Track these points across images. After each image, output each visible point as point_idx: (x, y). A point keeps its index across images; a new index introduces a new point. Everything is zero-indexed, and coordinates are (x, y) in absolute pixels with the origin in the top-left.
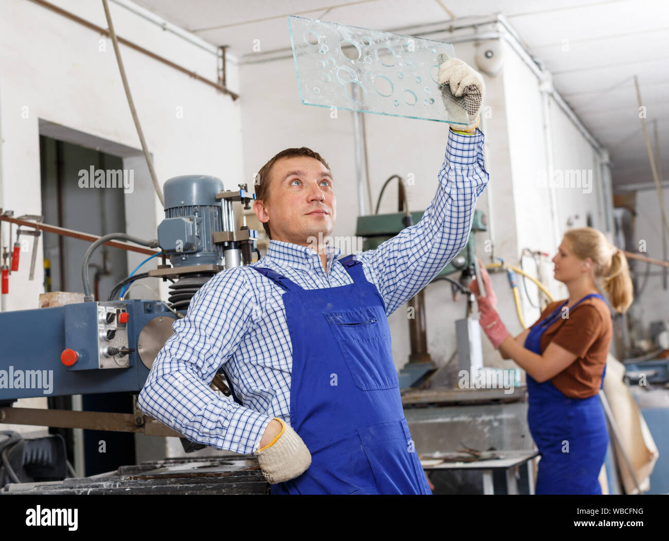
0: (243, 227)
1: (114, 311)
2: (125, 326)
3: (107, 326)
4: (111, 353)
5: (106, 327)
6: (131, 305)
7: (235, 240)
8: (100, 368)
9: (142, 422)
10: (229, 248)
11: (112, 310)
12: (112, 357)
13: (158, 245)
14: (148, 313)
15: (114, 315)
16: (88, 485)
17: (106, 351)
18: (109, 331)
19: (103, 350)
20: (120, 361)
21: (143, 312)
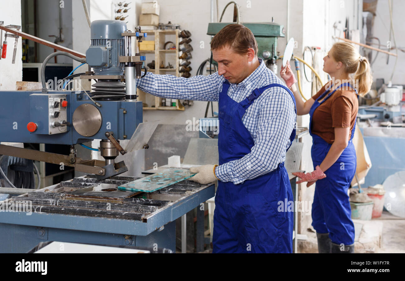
0: (137, 54)
1: (59, 101)
2: (65, 108)
3: (55, 109)
4: (57, 125)
5: (53, 110)
6: (69, 95)
7: (132, 61)
8: (49, 134)
9: (74, 161)
10: (128, 66)
11: (58, 99)
12: (57, 127)
13: (86, 62)
14: (79, 100)
15: (58, 103)
16: (41, 200)
17: (53, 124)
18: (56, 112)
19: (51, 123)
20: (61, 129)
21: (76, 100)
